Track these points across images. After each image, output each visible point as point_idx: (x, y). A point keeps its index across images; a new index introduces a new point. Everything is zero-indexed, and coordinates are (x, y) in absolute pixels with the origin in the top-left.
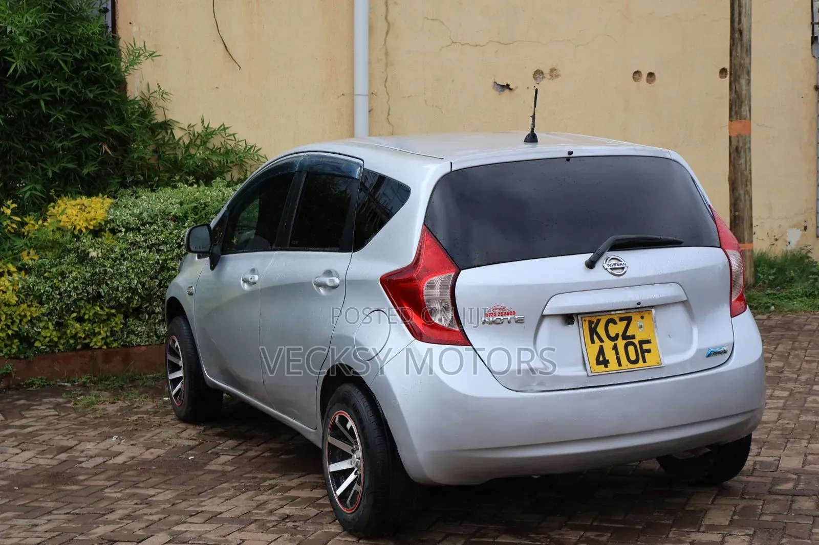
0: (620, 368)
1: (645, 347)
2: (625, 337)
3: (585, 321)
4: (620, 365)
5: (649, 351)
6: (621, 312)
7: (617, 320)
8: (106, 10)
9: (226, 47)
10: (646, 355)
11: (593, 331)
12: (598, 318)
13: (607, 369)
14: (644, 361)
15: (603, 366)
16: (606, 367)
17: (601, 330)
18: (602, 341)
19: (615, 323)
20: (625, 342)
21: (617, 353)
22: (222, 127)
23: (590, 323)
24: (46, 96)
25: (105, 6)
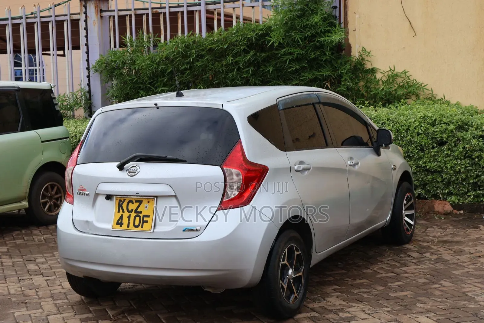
0: (128, 228)
1: (146, 219)
2: (136, 211)
3: (117, 199)
4: (128, 227)
5: (147, 222)
6: (137, 197)
7: (134, 201)
8: (335, 7)
9: (410, 23)
10: (144, 224)
11: (120, 206)
12: (124, 199)
13: (121, 228)
14: (142, 227)
15: (119, 226)
16: (121, 226)
17: (124, 206)
18: (123, 212)
19: (133, 203)
20: (136, 214)
21: (129, 220)
22: (404, 72)
23: (120, 201)
24: (291, 57)
25: (334, 5)
